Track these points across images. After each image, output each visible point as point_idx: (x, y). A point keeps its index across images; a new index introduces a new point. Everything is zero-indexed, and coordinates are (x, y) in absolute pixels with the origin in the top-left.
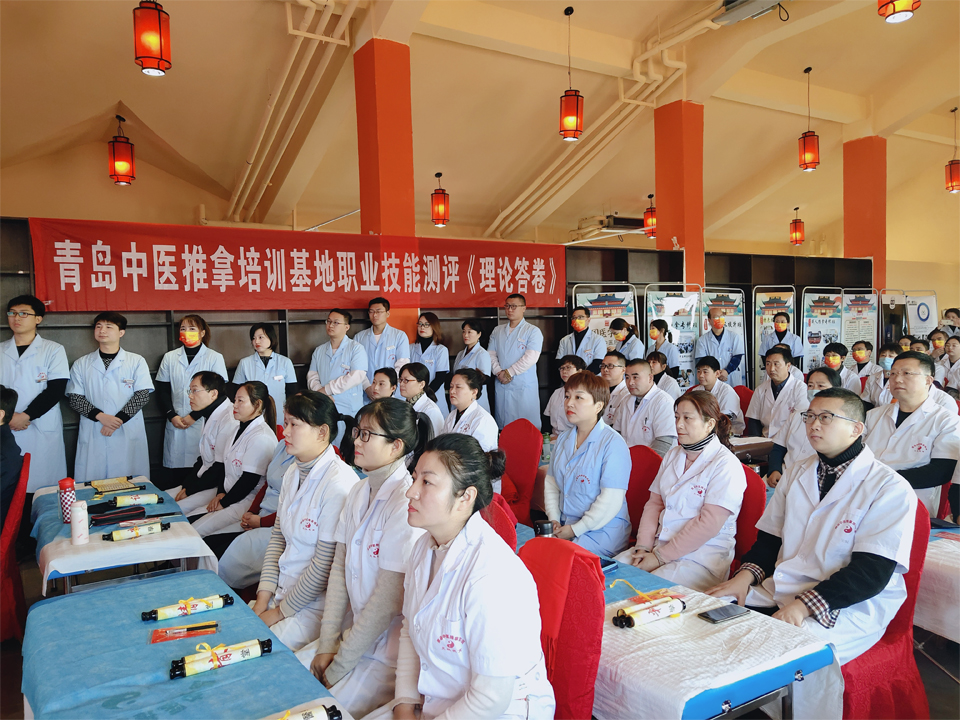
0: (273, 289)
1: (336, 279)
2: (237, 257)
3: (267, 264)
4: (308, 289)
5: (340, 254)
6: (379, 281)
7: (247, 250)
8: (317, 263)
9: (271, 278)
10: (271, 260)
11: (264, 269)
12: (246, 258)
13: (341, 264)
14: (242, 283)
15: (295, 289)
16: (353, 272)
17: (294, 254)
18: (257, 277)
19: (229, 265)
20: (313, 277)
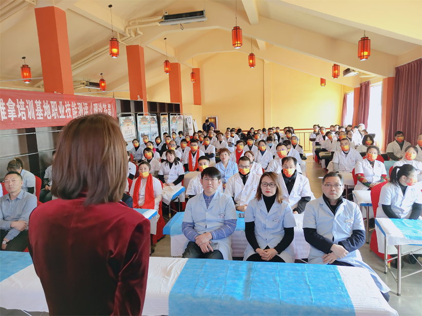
0: (30, 118)
1: (51, 114)
2: (16, 104)
3: (27, 107)
4: (42, 118)
5: (51, 102)
6: (65, 114)
7: (19, 101)
8: (44, 106)
9: (29, 113)
12: (20, 104)
13: (52, 107)
14: (19, 116)
15: (38, 118)
16: (56, 110)
17: (36, 102)
18: (24, 113)
19: (13, 108)
20: (43, 112)
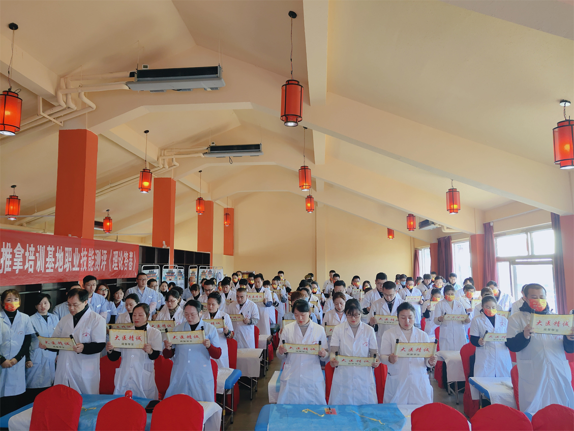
0: (38, 271)
1: (64, 264)
2: (25, 251)
3: (37, 254)
4: (52, 271)
5: (66, 249)
6: (79, 266)
7: (30, 246)
8: (57, 255)
9: (38, 263)
10: (39, 252)
11: (36, 258)
12: (29, 251)
13: (67, 255)
14: (26, 267)
15: (47, 271)
16: (70, 260)
17: (49, 248)
18: (32, 263)
19: (21, 256)
20: (55, 263)
